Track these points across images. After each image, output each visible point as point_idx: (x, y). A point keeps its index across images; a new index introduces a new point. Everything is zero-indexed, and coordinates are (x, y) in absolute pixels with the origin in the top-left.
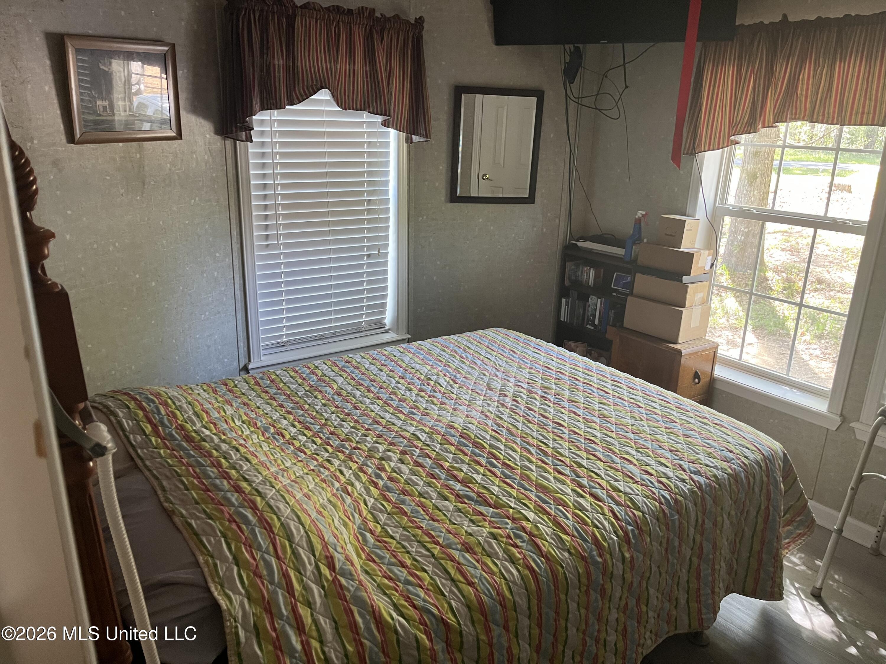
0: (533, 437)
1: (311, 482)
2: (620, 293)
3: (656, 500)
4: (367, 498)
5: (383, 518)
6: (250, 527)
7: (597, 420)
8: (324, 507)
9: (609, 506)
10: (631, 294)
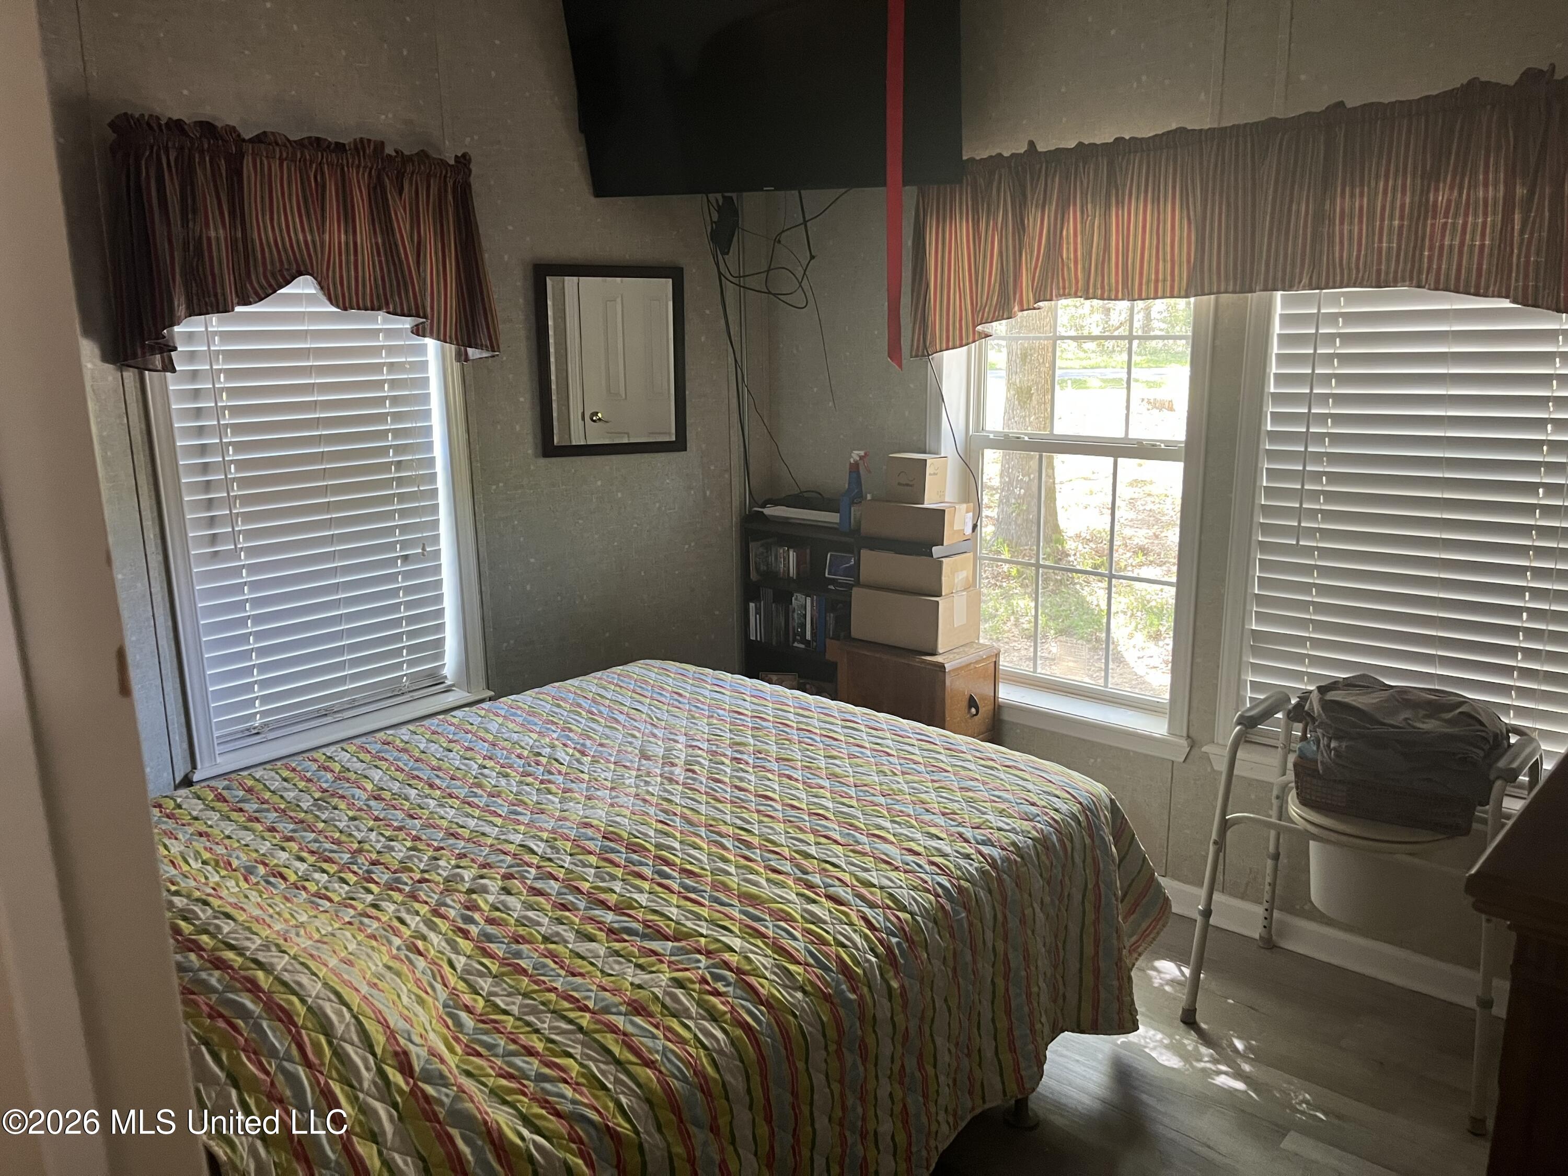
0: (725, 823)
1: (350, 941)
2: (841, 585)
3: (928, 891)
4: (453, 956)
5: (485, 984)
6: (252, 1021)
7: (826, 783)
8: (380, 977)
9: (858, 911)
10: (858, 583)
